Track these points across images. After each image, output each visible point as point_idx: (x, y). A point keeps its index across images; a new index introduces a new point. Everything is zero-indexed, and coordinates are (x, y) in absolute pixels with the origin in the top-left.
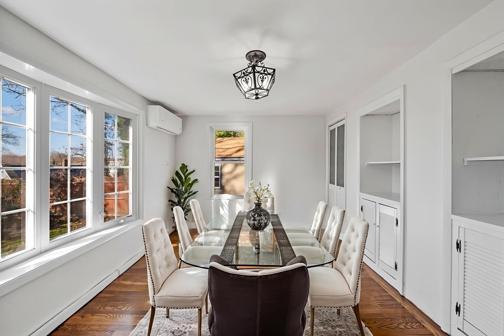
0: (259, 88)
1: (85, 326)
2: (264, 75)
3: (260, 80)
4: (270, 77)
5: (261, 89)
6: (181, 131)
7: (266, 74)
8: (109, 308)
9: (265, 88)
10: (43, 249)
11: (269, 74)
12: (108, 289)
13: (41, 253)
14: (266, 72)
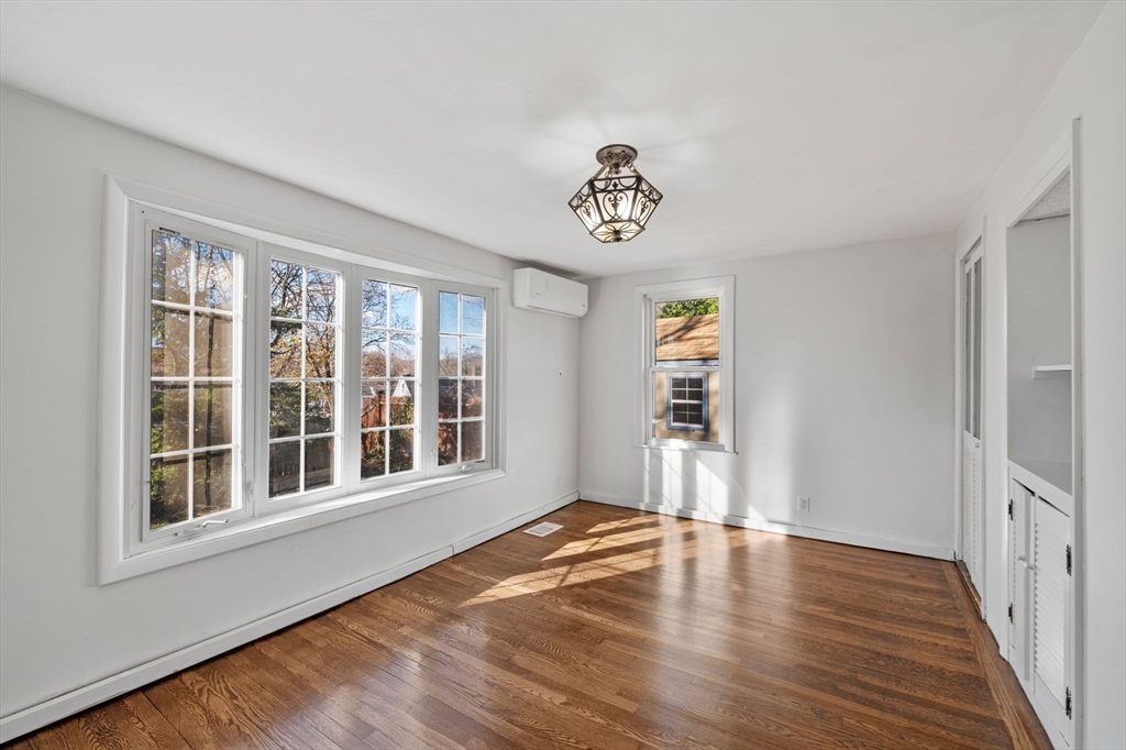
0: (610, 221)
1: (379, 607)
2: (615, 193)
3: (609, 205)
4: (631, 193)
5: (616, 221)
6: (586, 309)
7: (621, 191)
8: (416, 595)
9: (625, 217)
10: (351, 491)
11: (628, 188)
12: (430, 570)
13: (349, 495)
14: (619, 187)
